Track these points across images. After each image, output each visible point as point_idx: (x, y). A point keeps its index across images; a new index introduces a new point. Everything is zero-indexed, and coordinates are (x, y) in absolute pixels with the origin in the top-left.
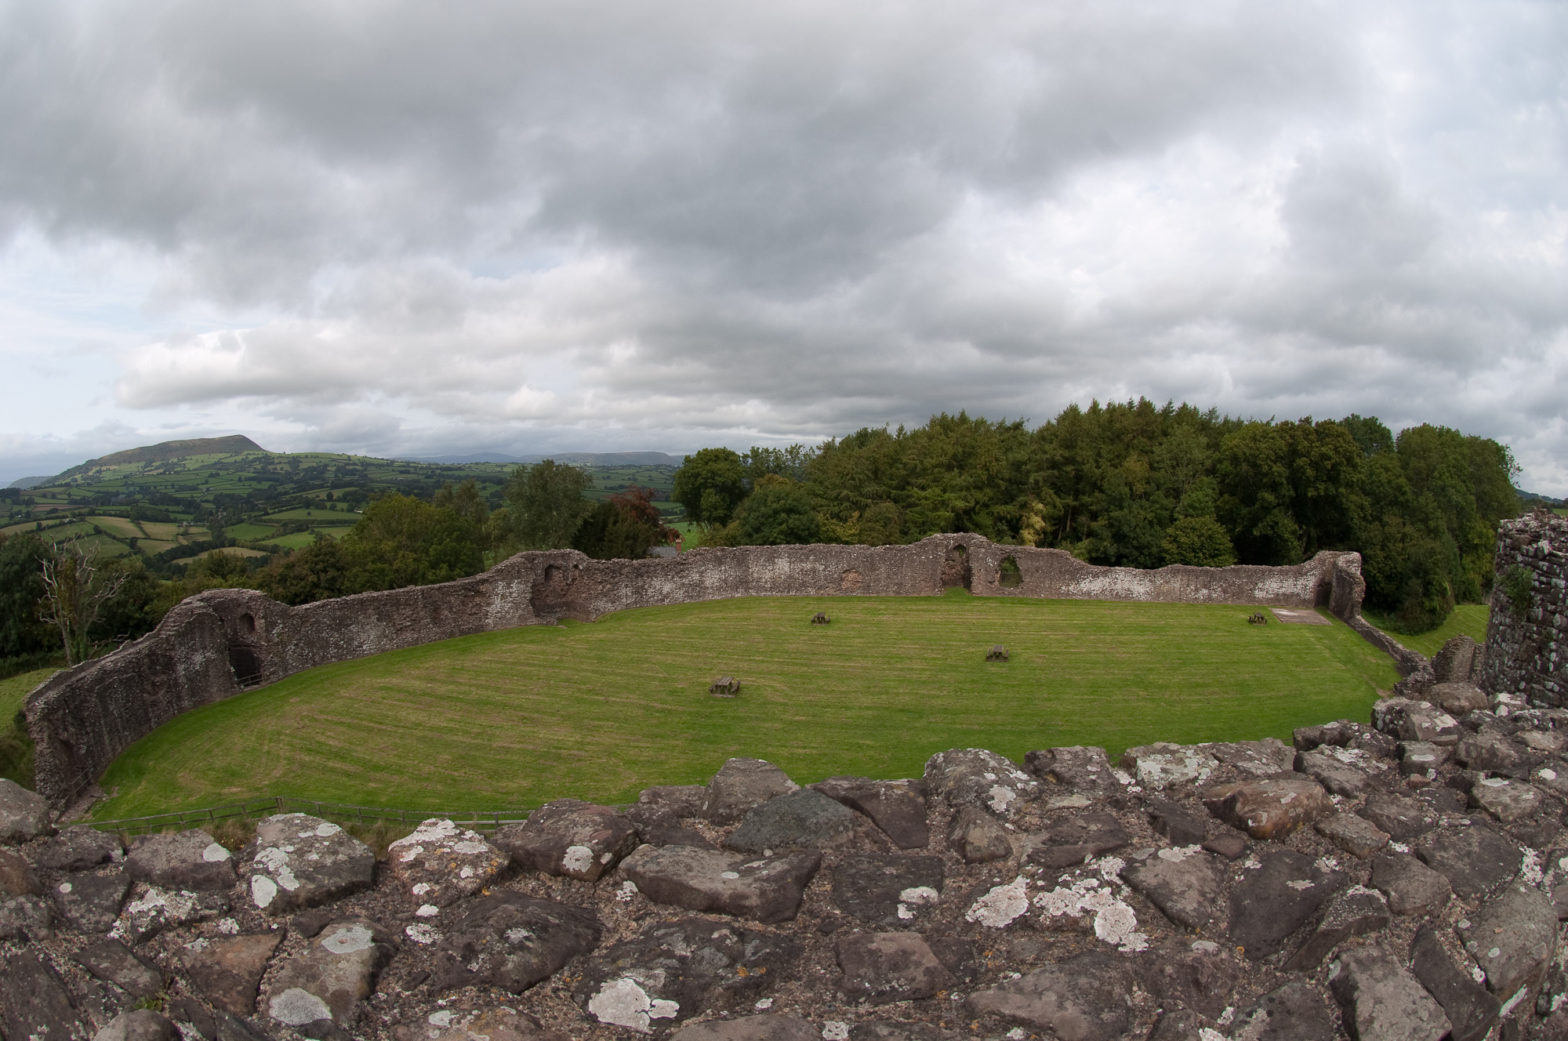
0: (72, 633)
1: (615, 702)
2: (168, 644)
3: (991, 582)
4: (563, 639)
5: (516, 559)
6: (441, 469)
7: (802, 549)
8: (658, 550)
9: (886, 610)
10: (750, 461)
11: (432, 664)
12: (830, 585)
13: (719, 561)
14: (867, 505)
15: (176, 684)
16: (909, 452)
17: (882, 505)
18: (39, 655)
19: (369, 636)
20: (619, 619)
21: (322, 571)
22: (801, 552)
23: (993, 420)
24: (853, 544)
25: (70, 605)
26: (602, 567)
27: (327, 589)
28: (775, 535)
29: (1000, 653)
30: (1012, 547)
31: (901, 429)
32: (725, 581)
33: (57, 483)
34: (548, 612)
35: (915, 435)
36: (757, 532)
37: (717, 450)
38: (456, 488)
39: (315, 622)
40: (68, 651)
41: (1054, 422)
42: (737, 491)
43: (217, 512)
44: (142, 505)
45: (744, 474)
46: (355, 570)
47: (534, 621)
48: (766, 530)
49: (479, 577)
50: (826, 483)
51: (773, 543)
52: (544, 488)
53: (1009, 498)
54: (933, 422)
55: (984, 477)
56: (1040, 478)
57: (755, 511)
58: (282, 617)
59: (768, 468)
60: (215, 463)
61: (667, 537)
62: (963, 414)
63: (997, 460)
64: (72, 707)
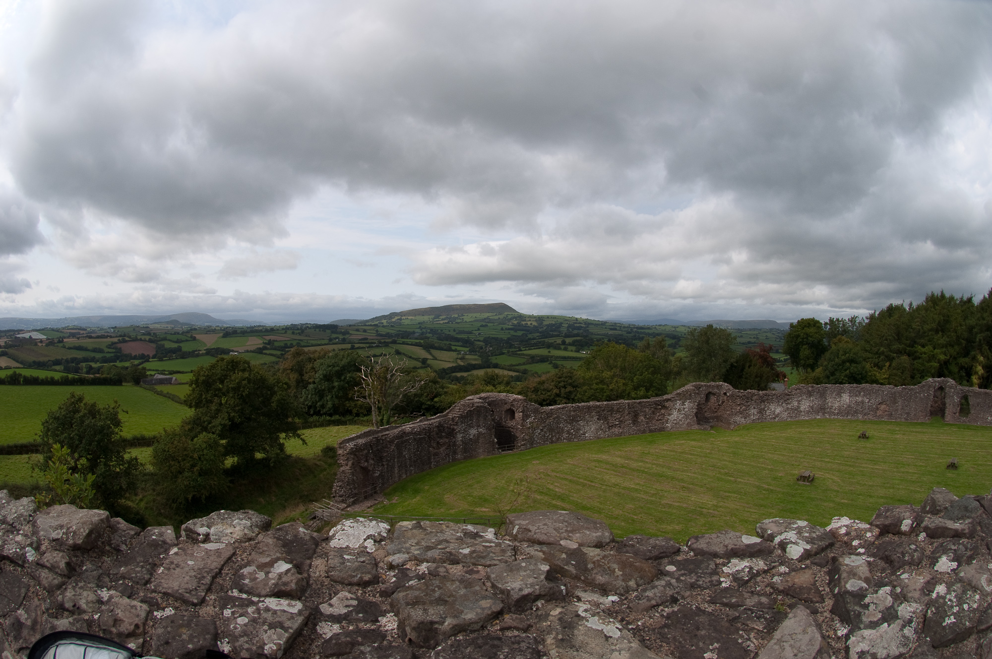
0: (379, 409)
1: (740, 482)
2: (453, 421)
3: (955, 413)
4: (713, 440)
5: (689, 387)
6: (637, 328)
7: (857, 387)
8: (774, 385)
9: (899, 431)
10: (828, 327)
11: (629, 449)
12: (871, 412)
13: (810, 394)
14: (893, 358)
15: (455, 445)
16: (916, 320)
17: (902, 357)
18: (348, 417)
19: (590, 428)
20: (748, 429)
21: (563, 387)
22: (856, 389)
23: (957, 296)
24: (885, 385)
25: (381, 393)
26: (741, 395)
27: (565, 398)
28: (843, 377)
29: (954, 464)
30: (967, 388)
31: (911, 304)
32: (812, 408)
33: (367, 324)
34: (705, 422)
35: (919, 308)
36: (832, 376)
37: (809, 320)
38: (652, 341)
39: (556, 417)
40: (374, 417)
41: (987, 296)
42: (821, 347)
43: (486, 347)
44: (432, 340)
45: (825, 336)
46: (585, 388)
47: (696, 427)
48: (838, 374)
49: (665, 397)
50: (872, 343)
51: (841, 383)
52: (707, 342)
53: (966, 354)
54: (927, 299)
55: (955, 338)
56: (981, 338)
57: (832, 361)
58: (534, 413)
59: (838, 331)
60: (485, 319)
61: (779, 377)
62: (942, 292)
63: (961, 325)
64: (374, 449)
